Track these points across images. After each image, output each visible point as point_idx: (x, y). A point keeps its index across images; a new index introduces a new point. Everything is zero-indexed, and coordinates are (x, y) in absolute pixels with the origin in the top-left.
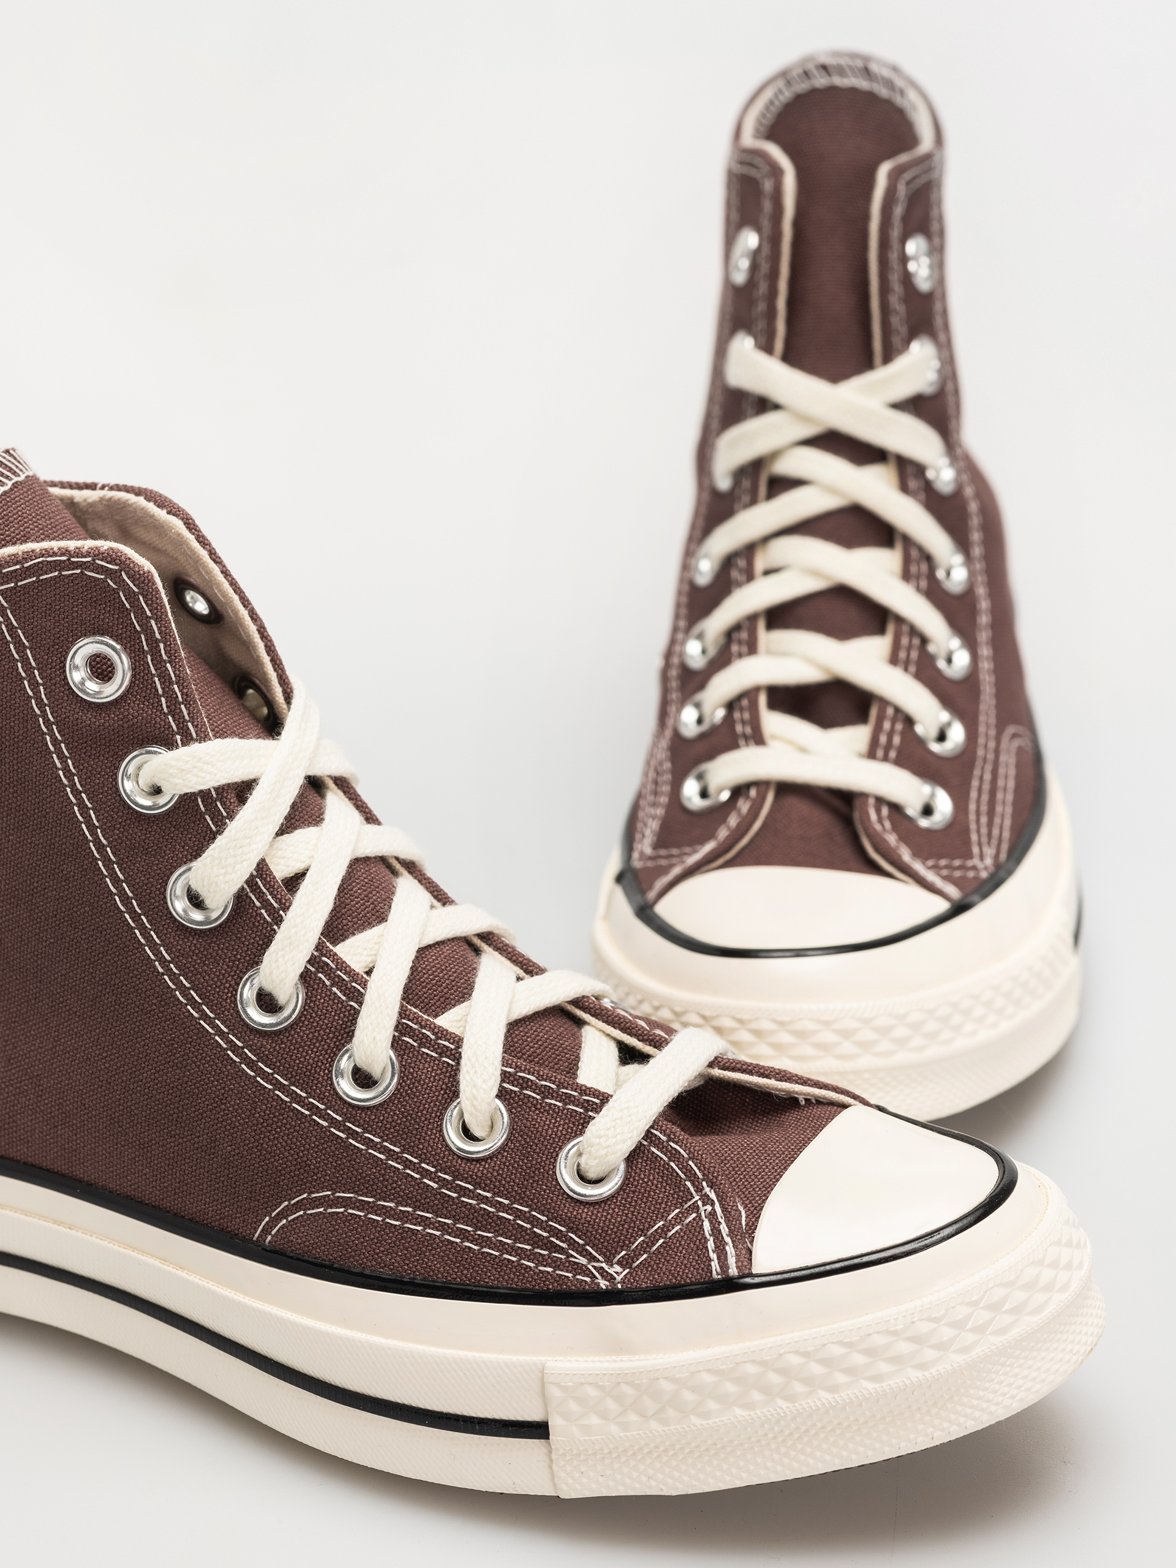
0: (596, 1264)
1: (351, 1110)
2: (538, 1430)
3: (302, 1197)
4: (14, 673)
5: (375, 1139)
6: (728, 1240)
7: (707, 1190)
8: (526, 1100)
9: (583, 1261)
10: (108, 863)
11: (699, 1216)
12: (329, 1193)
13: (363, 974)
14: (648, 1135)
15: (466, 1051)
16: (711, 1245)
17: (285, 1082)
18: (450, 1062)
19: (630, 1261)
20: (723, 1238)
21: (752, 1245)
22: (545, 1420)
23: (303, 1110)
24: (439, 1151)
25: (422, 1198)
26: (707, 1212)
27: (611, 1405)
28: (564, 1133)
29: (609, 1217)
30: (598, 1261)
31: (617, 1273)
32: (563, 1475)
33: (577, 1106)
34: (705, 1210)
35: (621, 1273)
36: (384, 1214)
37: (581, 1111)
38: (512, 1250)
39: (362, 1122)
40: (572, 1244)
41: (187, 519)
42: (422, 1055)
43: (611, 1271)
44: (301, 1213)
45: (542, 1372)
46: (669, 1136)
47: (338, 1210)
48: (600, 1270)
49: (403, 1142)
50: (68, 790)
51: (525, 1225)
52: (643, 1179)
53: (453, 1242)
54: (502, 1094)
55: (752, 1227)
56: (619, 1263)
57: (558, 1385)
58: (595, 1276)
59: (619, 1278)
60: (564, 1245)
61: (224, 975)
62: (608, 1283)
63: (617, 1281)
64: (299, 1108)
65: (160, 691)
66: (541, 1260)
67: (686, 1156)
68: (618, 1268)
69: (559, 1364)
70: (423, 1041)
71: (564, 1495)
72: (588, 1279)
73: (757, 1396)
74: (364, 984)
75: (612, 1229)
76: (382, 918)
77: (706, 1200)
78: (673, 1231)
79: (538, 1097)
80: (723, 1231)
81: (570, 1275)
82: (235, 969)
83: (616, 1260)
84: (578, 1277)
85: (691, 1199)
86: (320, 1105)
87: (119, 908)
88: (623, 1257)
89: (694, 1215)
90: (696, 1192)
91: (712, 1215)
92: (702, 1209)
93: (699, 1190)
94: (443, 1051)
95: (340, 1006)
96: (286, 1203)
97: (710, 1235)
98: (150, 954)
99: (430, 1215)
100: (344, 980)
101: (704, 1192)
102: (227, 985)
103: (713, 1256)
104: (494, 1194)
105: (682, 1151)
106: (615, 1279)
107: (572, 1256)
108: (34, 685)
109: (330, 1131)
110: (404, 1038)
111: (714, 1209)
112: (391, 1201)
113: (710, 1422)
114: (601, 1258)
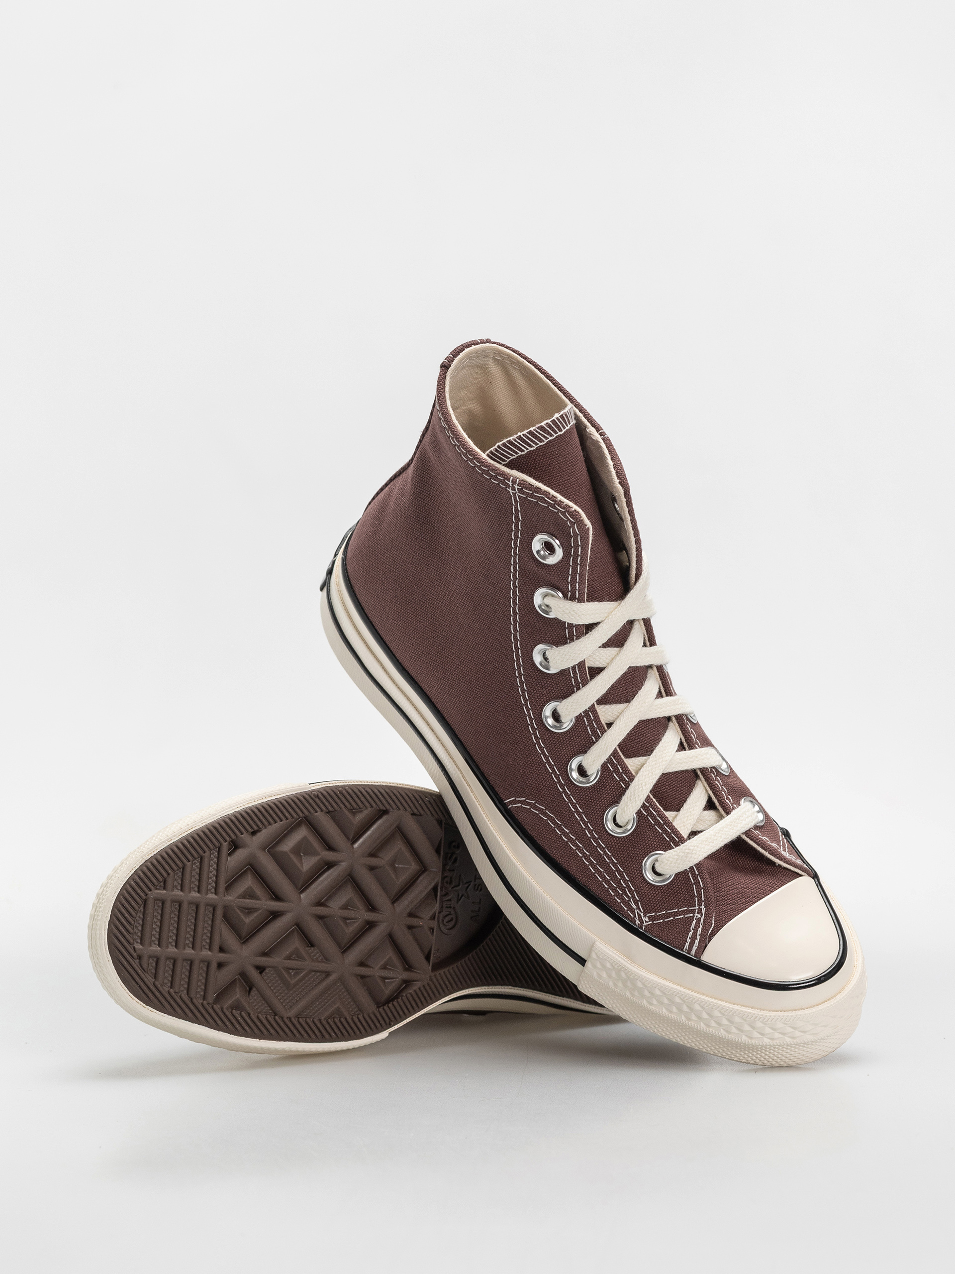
0: (639, 911)
1: (569, 782)
2: (582, 961)
3: (532, 802)
4: (510, 526)
5: (574, 801)
6: (698, 937)
7: (703, 907)
8: (647, 822)
9: (635, 907)
10: (515, 620)
11: (694, 916)
12: (544, 808)
13: (605, 725)
14: (691, 868)
15: (633, 785)
16: (691, 934)
17: (547, 754)
18: (623, 785)
19: (654, 919)
20: (697, 935)
21: (708, 943)
22: (586, 959)
23: (549, 769)
24: (598, 823)
25: (581, 836)
26: (697, 918)
27: (614, 974)
28: (656, 846)
29: (655, 895)
30: (641, 911)
31: (645, 921)
32: (582, 982)
33: (667, 837)
34: (697, 916)
35: (648, 922)
36: (563, 833)
37: (668, 840)
38: (608, 882)
39: (572, 791)
40: (633, 897)
41: (627, 491)
42: (612, 776)
43: (644, 919)
44: (529, 807)
45: (592, 946)
46: (699, 873)
47: (544, 818)
48: (639, 916)
49: (585, 810)
50: (512, 582)
51: (618, 876)
52: (678, 886)
53: (585, 863)
54: (639, 813)
55: (713, 934)
56: (649, 917)
57: (596, 954)
58: (636, 916)
59: (645, 924)
60: (630, 896)
61: (543, 695)
62: (639, 923)
63: (644, 925)
64: (548, 768)
65: (570, 573)
66: (618, 895)
67: (702, 886)
68: (647, 920)
69: (602, 946)
70: (616, 770)
71: (580, 988)
72: (632, 916)
73: (674, 1009)
74: (603, 732)
75: (653, 901)
76: (628, 701)
77: (700, 912)
78: (679, 917)
79: (653, 823)
80: (698, 932)
81: (626, 909)
82: (549, 695)
83: (647, 915)
84: (629, 912)
85: (694, 907)
86: (557, 772)
87: (511, 639)
88: (652, 916)
89: (692, 915)
90: (698, 905)
91: (699, 920)
92: (696, 915)
93: (700, 905)
94: (623, 780)
95: (587, 736)
96: (524, 799)
97: (693, 929)
98: (516, 666)
99: (581, 846)
100: (594, 726)
101: (701, 907)
102: (542, 700)
103: (689, 940)
104: (612, 855)
105: (701, 883)
106: (643, 923)
107: (631, 902)
108: (516, 536)
109: (557, 785)
110: (609, 765)
111: (700, 918)
112: (568, 830)
113: (651, 1007)
114: (642, 911)
